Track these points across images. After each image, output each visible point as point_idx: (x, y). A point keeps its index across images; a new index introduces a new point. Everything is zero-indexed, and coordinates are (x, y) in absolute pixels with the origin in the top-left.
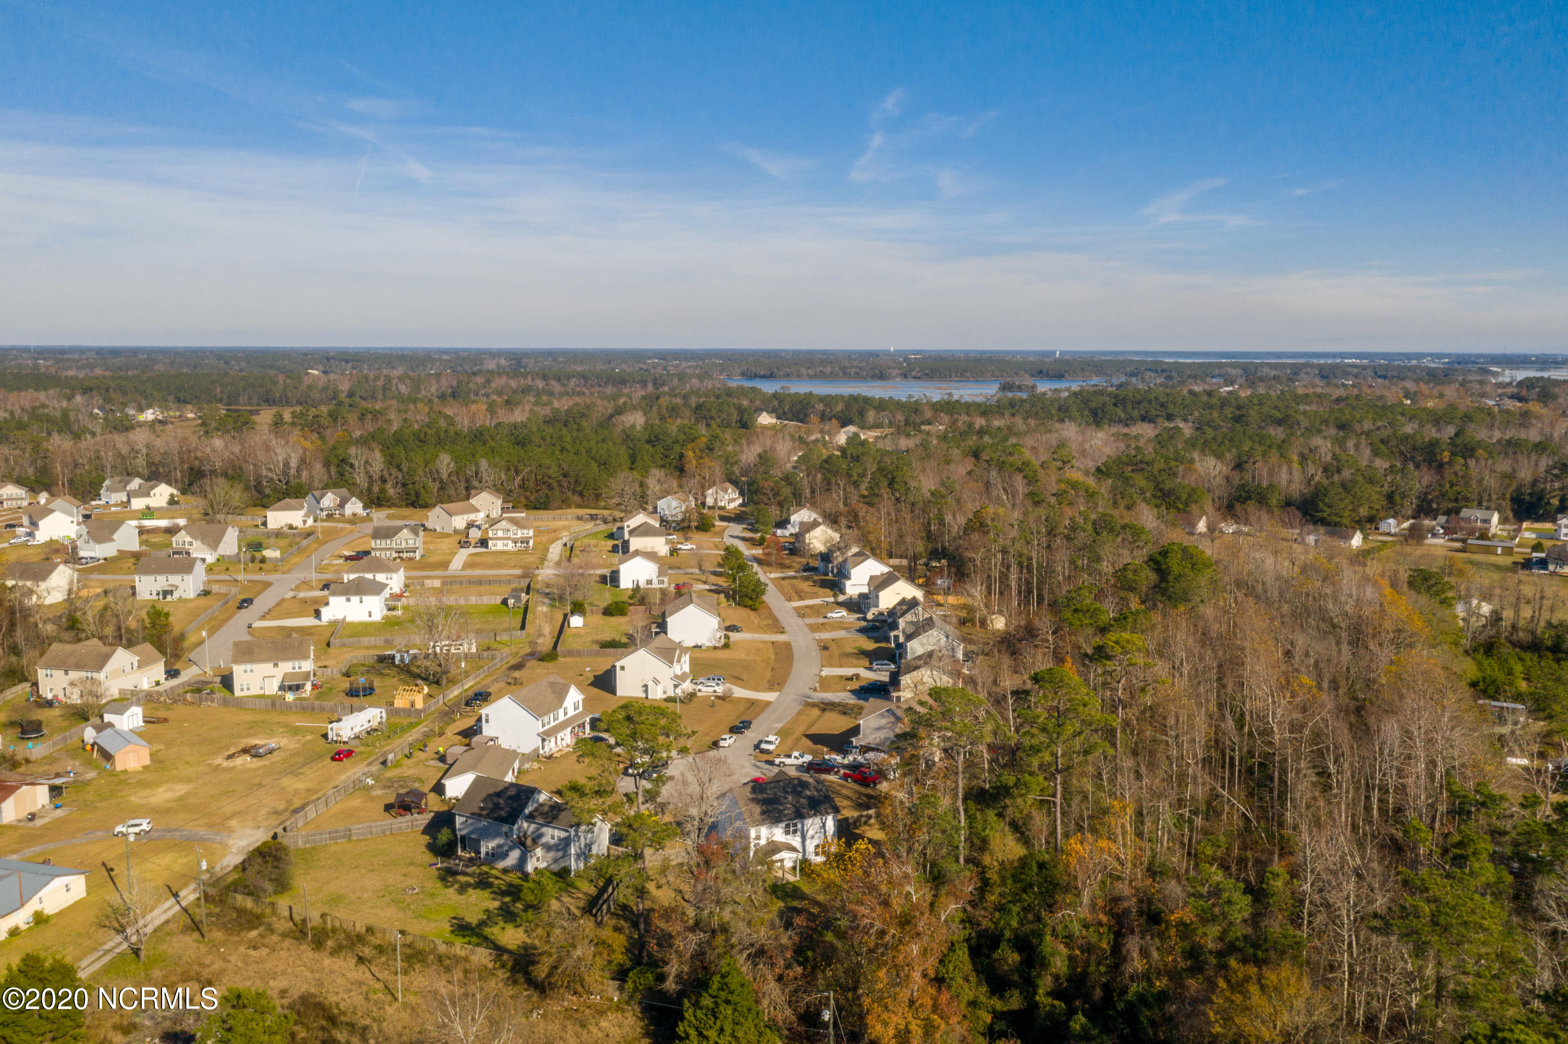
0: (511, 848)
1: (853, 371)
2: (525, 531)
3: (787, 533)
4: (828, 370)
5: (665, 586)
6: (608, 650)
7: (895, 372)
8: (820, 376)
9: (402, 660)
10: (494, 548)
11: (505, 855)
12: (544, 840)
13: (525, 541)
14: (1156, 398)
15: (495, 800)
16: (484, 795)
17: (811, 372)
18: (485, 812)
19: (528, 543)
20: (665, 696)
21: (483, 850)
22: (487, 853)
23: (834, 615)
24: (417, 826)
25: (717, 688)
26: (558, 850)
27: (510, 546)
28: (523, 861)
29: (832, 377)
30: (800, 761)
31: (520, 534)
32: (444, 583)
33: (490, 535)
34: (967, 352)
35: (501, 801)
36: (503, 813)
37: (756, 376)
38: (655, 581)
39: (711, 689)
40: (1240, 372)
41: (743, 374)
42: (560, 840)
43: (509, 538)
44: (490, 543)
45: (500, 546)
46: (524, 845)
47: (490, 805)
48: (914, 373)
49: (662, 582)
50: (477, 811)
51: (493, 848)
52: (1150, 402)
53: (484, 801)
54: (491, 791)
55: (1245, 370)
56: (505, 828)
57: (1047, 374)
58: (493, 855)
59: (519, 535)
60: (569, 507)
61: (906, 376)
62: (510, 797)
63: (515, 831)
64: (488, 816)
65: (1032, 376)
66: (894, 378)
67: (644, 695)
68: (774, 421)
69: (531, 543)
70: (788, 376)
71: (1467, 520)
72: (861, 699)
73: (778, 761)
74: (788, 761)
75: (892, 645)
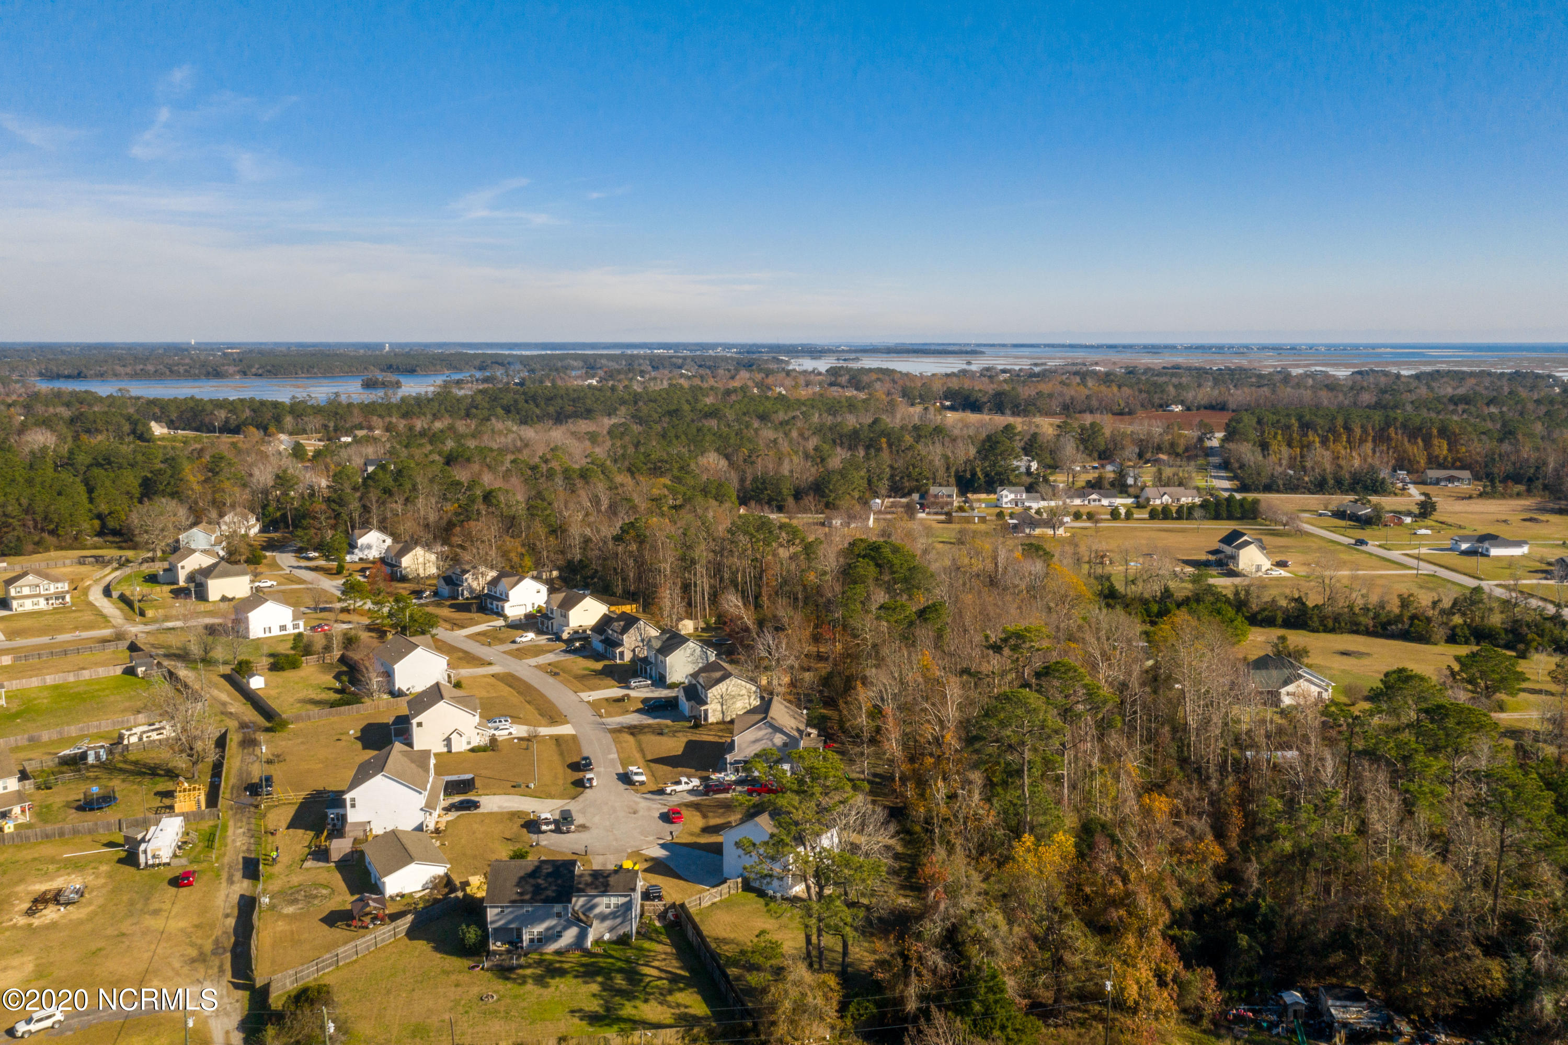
0: (565, 928)
1: (182, 370)
2: (60, 585)
3: (356, 558)
4: (150, 368)
5: (301, 629)
6: (342, 708)
7: (231, 369)
8: (140, 376)
9: (97, 756)
10: (20, 609)
11: (559, 935)
12: (597, 911)
13: (60, 596)
14: (567, 394)
15: (532, 881)
16: (515, 880)
17: (129, 370)
18: (527, 897)
19: (63, 598)
20: (469, 747)
21: (526, 937)
22: (532, 940)
23: (524, 639)
24: (399, 933)
25: (511, 730)
26: (615, 918)
27: (42, 605)
28: (582, 936)
29: (158, 376)
30: (690, 787)
31: (53, 588)
32: (16, 659)
33: (13, 592)
34: (289, 345)
35: (540, 881)
36: (550, 893)
37: (58, 376)
38: (290, 626)
39: (506, 732)
40: (581, 364)
41: (41, 374)
42: (617, 906)
43: (39, 595)
44: (15, 604)
45: (28, 605)
46: (582, 922)
47: (529, 888)
48: (254, 370)
49: (296, 626)
50: (515, 897)
51: (540, 933)
52: (562, 397)
53: (518, 884)
54: (522, 873)
55: (585, 362)
56: (557, 908)
57: (398, 368)
58: (540, 940)
59: (52, 590)
60: (47, 550)
61: (245, 374)
62: (549, 875)
63: (570, 910)
64: (532, 901)
65: (382, 370)
66: (232, 375)
67: (445, 750)
68: (165, 431)
69: (68, 598)
70: (102, 375)
71: (936, 496)
72: (655, 718)
73: (669, 790)
74: (678, 788)
75: (618, 661)
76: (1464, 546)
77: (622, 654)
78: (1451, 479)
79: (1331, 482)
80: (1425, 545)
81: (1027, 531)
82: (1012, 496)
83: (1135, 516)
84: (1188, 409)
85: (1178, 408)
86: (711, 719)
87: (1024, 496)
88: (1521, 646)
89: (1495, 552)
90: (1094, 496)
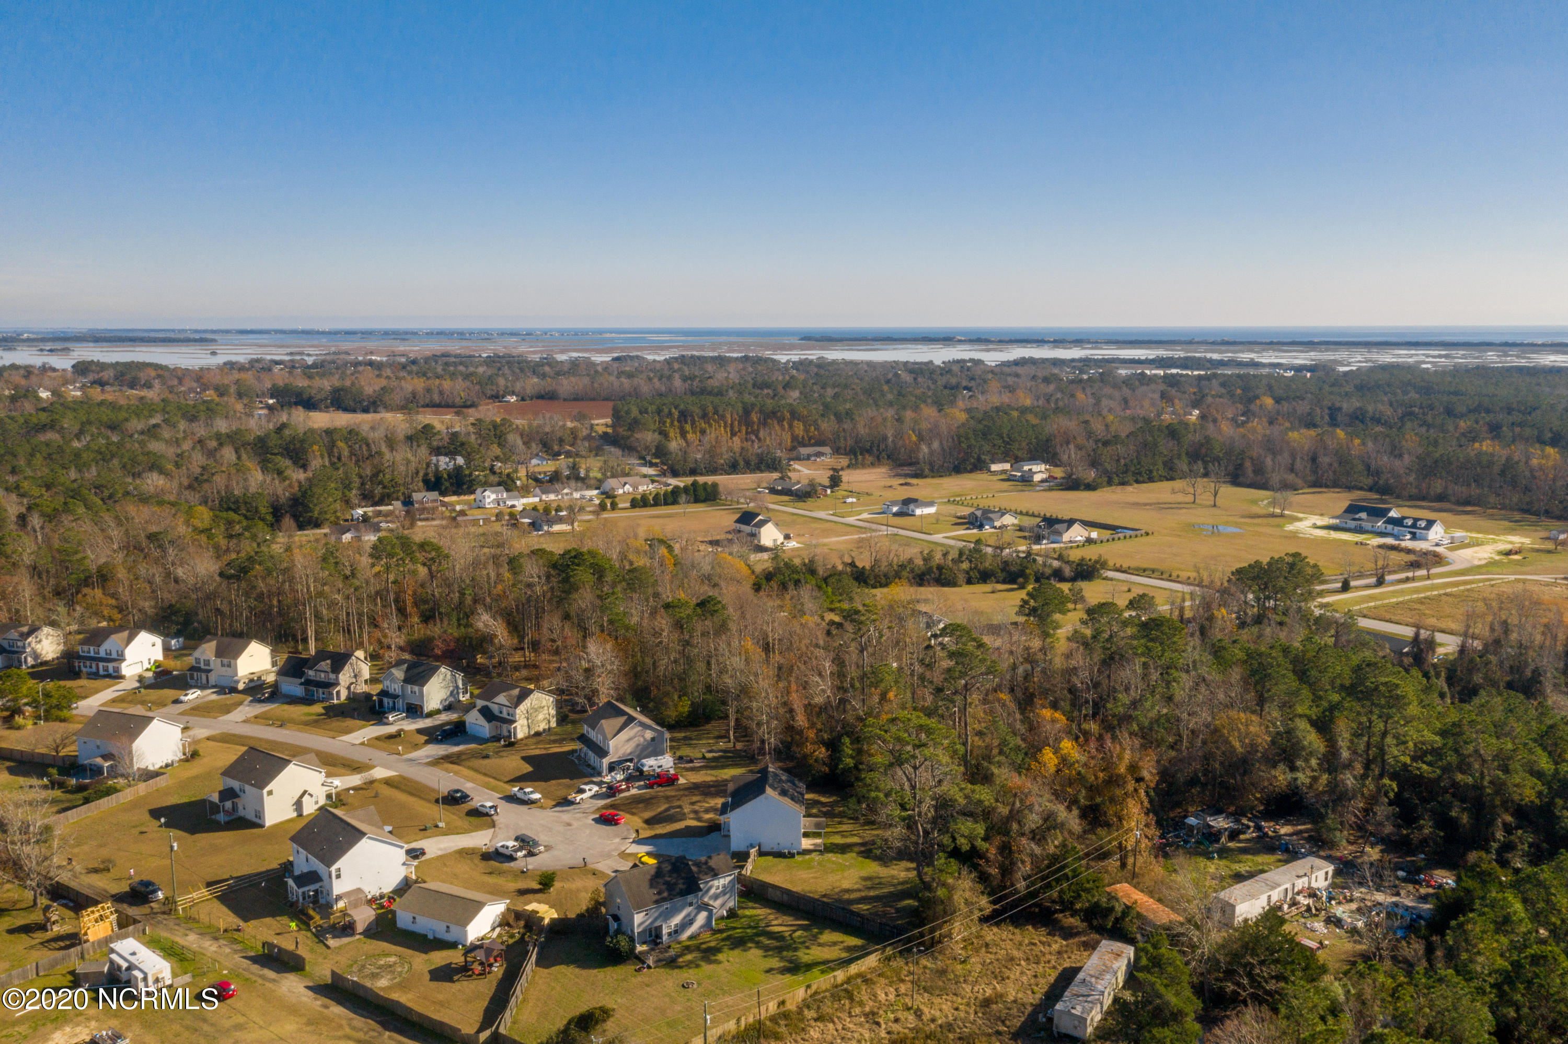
0: (697, 914)
11: (692, 922)
12: (713, 893)
15: (661, 880)
16: (646, 884)
18: (665, 895)
20: (320, 806)
21: (665, 933)
22: (670, 933)
23: (190, 697)
24: (532, 965)
26: (725, 896)
28: (707, 917)
35: (667, 879)
36: (681, 886)
42: (724, 886)
46: (708, 906)
47: (663, 887)
50: (657, 897)
51: (677, 924)
53: (652, 887)
54: (648, 877)
56: (689, 899)
58: (677, 931)
62: (670, 872)
63: (700, 897)
64: (668, 898)
67: (295, 814)
71: (422, 502)
72: (457, 744)
73: (578, 799)
74: (584, 796)
75: (335, 701)
76: (895, 509)
77: (338, 693)
78: (819, 454)
79: (742, 463)
80: (865, 511)
81: (546, 528)
82: (493, 496)
83: (620, 506)
84: (523, 399)
85: (513, 399)
86: (520, 735)
87: (505, 495)
88: (1021, 580)
89: (918, 512)
90: (566, 491)
